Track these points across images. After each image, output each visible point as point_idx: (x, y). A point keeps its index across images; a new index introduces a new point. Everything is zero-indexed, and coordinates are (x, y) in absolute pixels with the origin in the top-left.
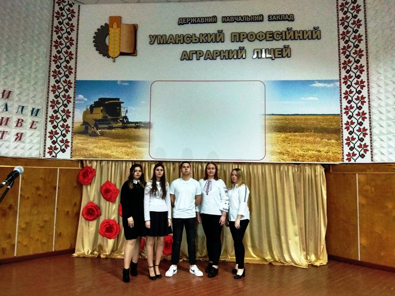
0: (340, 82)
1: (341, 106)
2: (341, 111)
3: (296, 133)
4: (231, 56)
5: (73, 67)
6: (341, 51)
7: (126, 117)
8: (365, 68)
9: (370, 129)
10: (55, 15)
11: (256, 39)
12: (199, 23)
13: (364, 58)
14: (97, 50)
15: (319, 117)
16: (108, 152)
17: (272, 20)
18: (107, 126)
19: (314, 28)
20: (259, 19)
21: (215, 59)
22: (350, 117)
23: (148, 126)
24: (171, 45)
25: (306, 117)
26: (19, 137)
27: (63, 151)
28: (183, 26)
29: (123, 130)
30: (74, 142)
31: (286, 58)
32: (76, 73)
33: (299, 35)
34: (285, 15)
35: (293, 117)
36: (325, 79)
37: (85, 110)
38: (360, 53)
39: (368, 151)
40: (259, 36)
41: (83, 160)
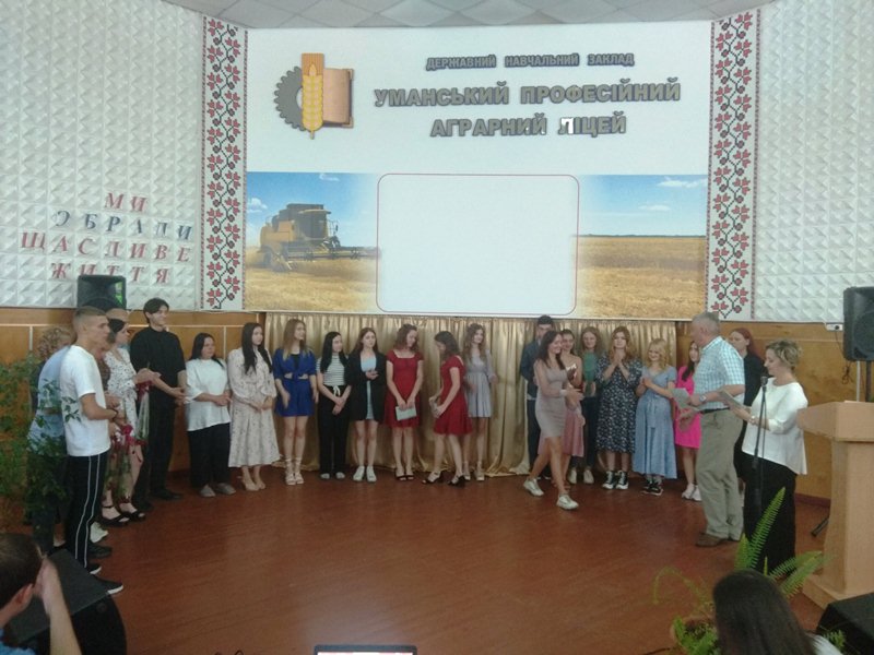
0: (710, 180)
1: (708, 221)
2: (708, 230)
3: (630, 269)
4: (520, 128)
5: (240, 148)
6: (715, 123)
7: (335, 239)
8: (751, 158)
9: (753, 265)
10: (208, 53)
11: (566, 102)
12: (463, 67)
13: (751, 139)
14: (281, 116)
15: (669, 241)
16: (306, 299)
17: (594, 64)
18: (302, 254)
19: (669, 80)
20: (572, 60)
21: (493, 135)
22: (722, 242)
23: (374, 254)
24: (414, 107)
25: (647, 240)
26: (162, 276)
27: (231, 297)
28: (431, 73)
29: (331, 261)
30: (247, 281)
31: (617, 135)
32: (245, 158)
33: (641, 92)
34: (618, 56)
35: (625, 240)
36: (683, 173)
37: (265, 225)
38: (744, 130)
39: (747, 301)
40: (571, 94)
41: (265, 312)
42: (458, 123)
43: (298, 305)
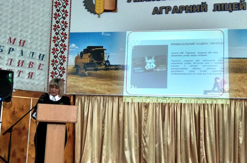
4: (195, 10)
5: (68, 22)
7: (108, 61)
14: (86, 8)
16: (94, 89)
18: (93, 68)
21: (182, 13)
23: (125, 68)
24: (145, 2)
26: (31, 75)
29: (105, 71)
30: (68, 81)
31: (242, 11)
32: (70, 27)
37: (77, 56)
41: (75, 95)
42: (165, 8)
43: (90, 91)
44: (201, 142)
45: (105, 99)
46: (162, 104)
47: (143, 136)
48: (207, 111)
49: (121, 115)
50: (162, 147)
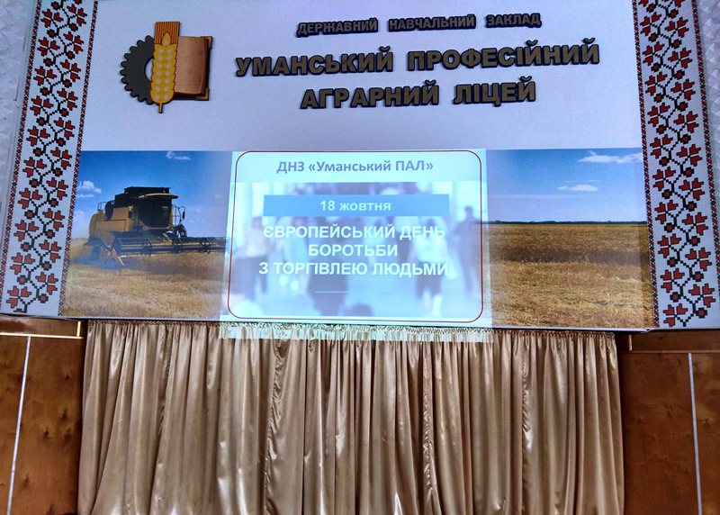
0: (645, 153)
1: (649, 203)
2: (649, 214)
3: (551, 264)
4: (407, 97)
5: (76, 123)
6: (645, 87)
7: (181, 228)
8: (699, 120)
10: (42, 16)
11: (462, 68)
12: (340, 32)
13: (696, 98)
14: (126, 89)
15: (600, 228)
17: (494, 26)
18: (139, 246)
19: (585, 41)
20: (468, 23)
21: (375, 106)
22: (669, 228)
24: (281, 77)
25: (571, 228)
27: (43, 299)
28: (302, 39)
29: (173, 255)
30: (68, 280)
31: (526, 103)
32: (80, 135)
33: (552, 55)
34: (522, 16)
35: (542, 227)
36: (610, 146)
37: (96, 212)
38: (686, 89)
39: (714, 300)
40: (468, 59)
41: (87, 320)
42: (333, 92)
43: (128, 309)
44: (425, 446)
45: (170, 330)
46: (324, 343)
47: (269, 434)
48: (440, 360)
49: (212, 375)
50: (321, 465)
